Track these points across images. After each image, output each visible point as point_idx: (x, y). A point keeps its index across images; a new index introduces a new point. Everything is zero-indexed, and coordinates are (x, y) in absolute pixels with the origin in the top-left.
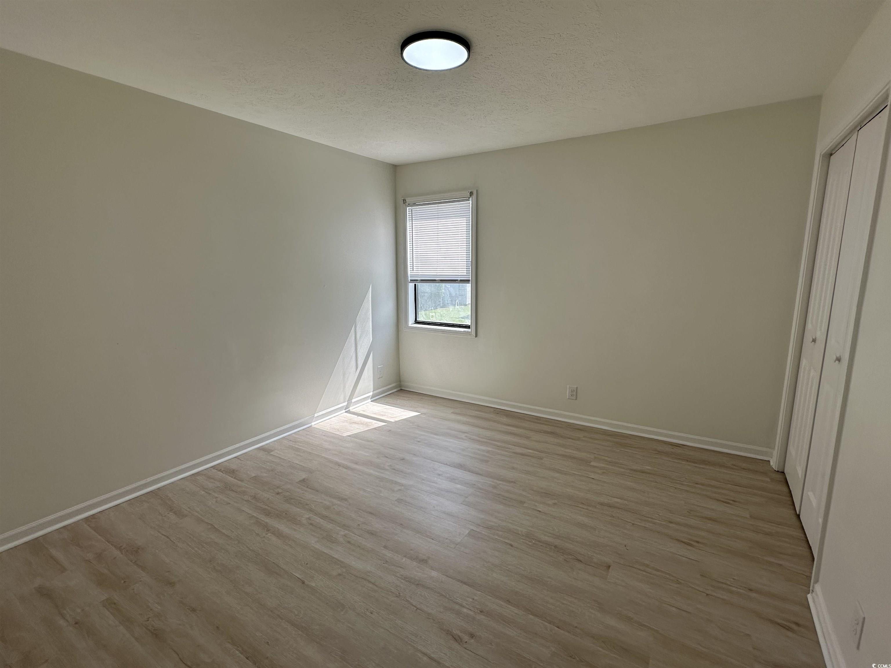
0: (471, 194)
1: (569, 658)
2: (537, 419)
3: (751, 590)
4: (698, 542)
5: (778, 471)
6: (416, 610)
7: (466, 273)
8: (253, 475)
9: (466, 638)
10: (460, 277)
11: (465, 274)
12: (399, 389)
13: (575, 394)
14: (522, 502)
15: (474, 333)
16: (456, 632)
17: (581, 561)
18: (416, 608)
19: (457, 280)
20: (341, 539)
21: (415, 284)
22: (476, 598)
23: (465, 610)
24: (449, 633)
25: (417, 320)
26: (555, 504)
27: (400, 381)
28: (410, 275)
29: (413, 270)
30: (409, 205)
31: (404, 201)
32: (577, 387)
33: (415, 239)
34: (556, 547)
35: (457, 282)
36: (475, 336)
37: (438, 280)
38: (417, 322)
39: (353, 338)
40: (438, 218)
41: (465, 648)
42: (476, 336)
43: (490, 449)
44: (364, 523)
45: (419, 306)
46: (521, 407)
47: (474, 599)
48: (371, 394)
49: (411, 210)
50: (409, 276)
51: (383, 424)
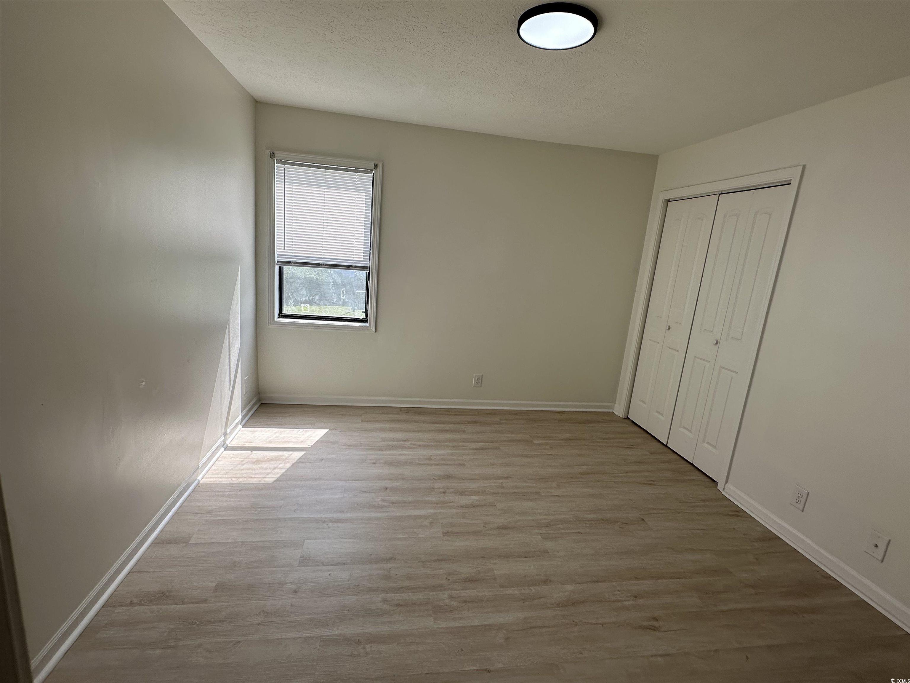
0: (376, 166)
1: (709, 595)
3: (704, 501)
5: (624, 418)
7: (364, 258)
9: (656, 624)
10: (355, 263)
11: (362, 260)
12: (260, 403)
13: (480, 381)
15: (373, 328)
16: (645, 623)
17: (627, 524)
19: (351, 266)
21: (279, 267)
23: (627, 603)
24: (643, 627)
25: (282, 313)
27: (259, 393)
28: (278, 255)
29: (284, 250)
30: (279, 161)
31: (272, 155)
32: (482, 375)
33: (288, 208)
34: (602, 520)
35: (351, 268)
36: (374, 330)
37: (323, 264)
40: (325, 186)
42: (376, 331)
44: (448, 574)
45: (285, 295)
46: (428, 402)
47: (619, 591)
48: (240, 417)
49: (283, 169)
50: (276, 256)
51: (304, 452)
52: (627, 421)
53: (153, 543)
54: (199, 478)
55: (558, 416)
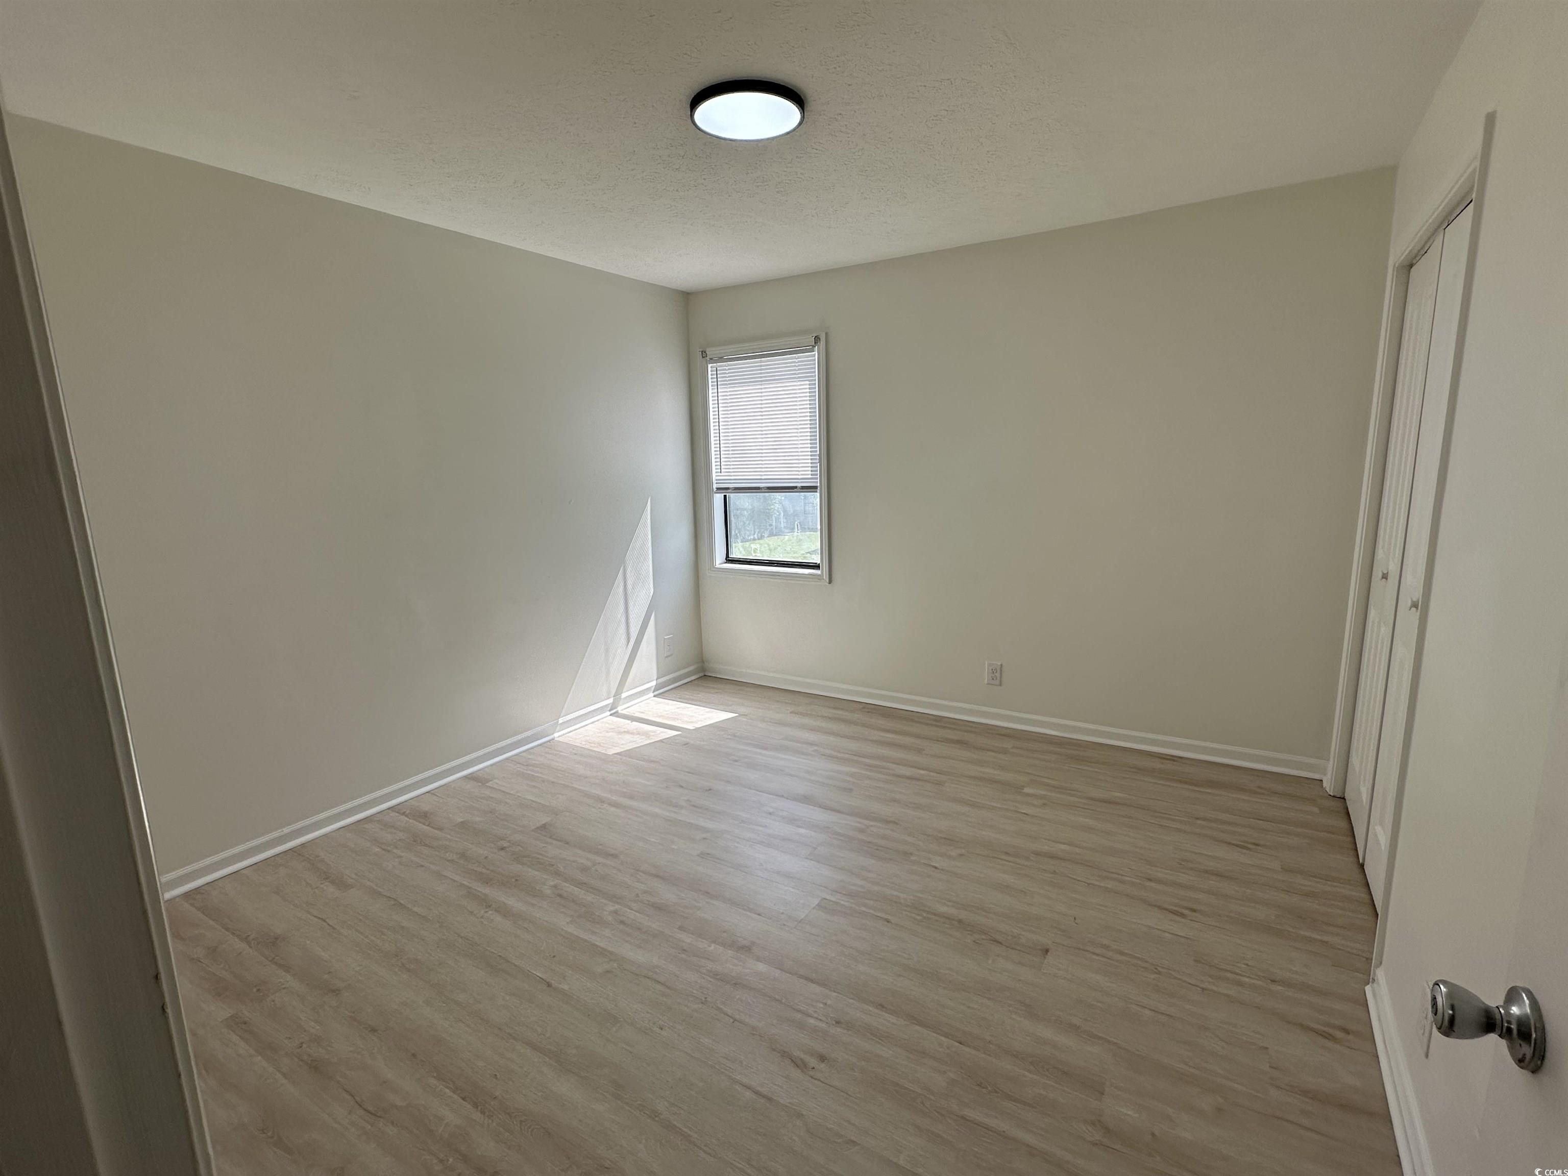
0: (817, 339)
1: (977, 1088)
2: (936, 720)
3: (1273, 981)
4: (1194, 911)
5: (1334, 796)
6: (733, 1022)
7: (812, 475)
8: (460, 820)
9: (812, 1062)
10: (801, 482)
11: (810, 476)
12: (701, 674)
13: (998, 675)
14: (907, 854)
15: (826, 577)
16: (797, 1053)
17: (1000, 943)
18: (733, 1019)
19: (796, 487)
20: (610, 918)
21: (724, 495)
22: (829, 1002)
23: (812, 1021)
24: (785, 1054)
25: (730, 556)
26: (961, 855)
27: (703, 662)
28: (716, 480)
29: (721, 472)
30: (712, 360)
31: (704, 354)
32: (1001, 665)
33: (723, 418)
34: (960, 921)
35: (795, 490)
36: (828, 581)
37: (764, 488)
38: (729, 560)
39: (621, 589)
40: (761, 381)
41: (812, 1077)
42: (830, 582)
43: (853, 770)
44: (645, 892)
45: (733, 532)
46: (907, 700)
47: (826, 1004)
48: (654, 683)
49: (715, 369)
50: (714, 482)
51: (675, 733)
52: (1337, 804)
53: (466, 777)
54: (556, 735)
55: (1157, 765)
